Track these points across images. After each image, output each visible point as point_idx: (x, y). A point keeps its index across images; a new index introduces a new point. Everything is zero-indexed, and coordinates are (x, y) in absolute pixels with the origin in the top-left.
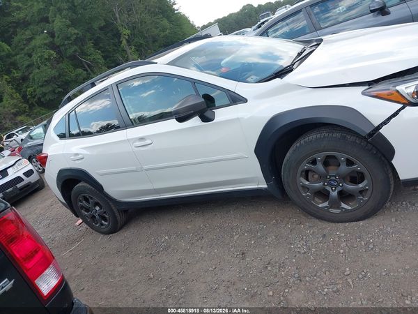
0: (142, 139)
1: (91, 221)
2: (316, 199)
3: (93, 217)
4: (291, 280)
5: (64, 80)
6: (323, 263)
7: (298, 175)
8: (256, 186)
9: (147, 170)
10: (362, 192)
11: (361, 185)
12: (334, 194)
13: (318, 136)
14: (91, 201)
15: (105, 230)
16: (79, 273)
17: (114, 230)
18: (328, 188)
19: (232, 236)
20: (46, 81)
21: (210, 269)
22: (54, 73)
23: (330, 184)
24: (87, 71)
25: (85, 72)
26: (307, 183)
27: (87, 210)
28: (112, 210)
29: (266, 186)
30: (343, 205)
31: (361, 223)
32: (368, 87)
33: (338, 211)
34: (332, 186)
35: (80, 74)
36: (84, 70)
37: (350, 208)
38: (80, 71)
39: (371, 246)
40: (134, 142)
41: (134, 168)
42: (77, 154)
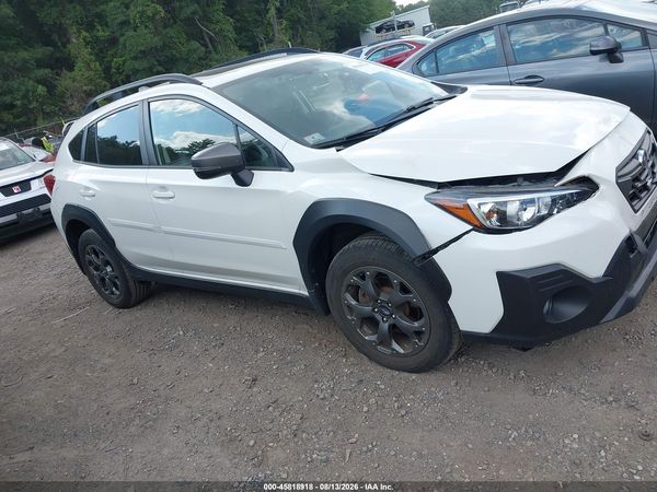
0: (163, 188)
1: (100, 284)
2: (365, 328)
3: (103, 280)
4: (285, 432)
5: (169, 54)
6: (335, 419)
7: (344, 289)
8: (297, 291)
9: (166, 233)
10: (419, 333)
11: (416, 324)
12: (385, 326)
13: (371, 242)
14: (101, 257)
15: (116, 301)
16: (57, 354)
17: (126, 304)
18: (378, 317)
19: (257, 352)
20: (141, 52)
21: (206, 390)
22: (157, 41)
23: (380, 312)
24: (207, 47)
25: (203, 49)
26: (354, 303)
27: (97, 269)
28: (124, 276)
29: (307, 294)
30: (395, 346)
31: (414, 376)
32: (435, 190)
33: (388, 351)
34: (384, 315)
35: (195, 51)
36: (202, 45)
37: (402, 351)
38: (195, 44)
39: (403, 412)
40: (154, 189)
41: (150, 226)
42: (88, 188)
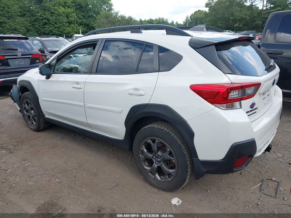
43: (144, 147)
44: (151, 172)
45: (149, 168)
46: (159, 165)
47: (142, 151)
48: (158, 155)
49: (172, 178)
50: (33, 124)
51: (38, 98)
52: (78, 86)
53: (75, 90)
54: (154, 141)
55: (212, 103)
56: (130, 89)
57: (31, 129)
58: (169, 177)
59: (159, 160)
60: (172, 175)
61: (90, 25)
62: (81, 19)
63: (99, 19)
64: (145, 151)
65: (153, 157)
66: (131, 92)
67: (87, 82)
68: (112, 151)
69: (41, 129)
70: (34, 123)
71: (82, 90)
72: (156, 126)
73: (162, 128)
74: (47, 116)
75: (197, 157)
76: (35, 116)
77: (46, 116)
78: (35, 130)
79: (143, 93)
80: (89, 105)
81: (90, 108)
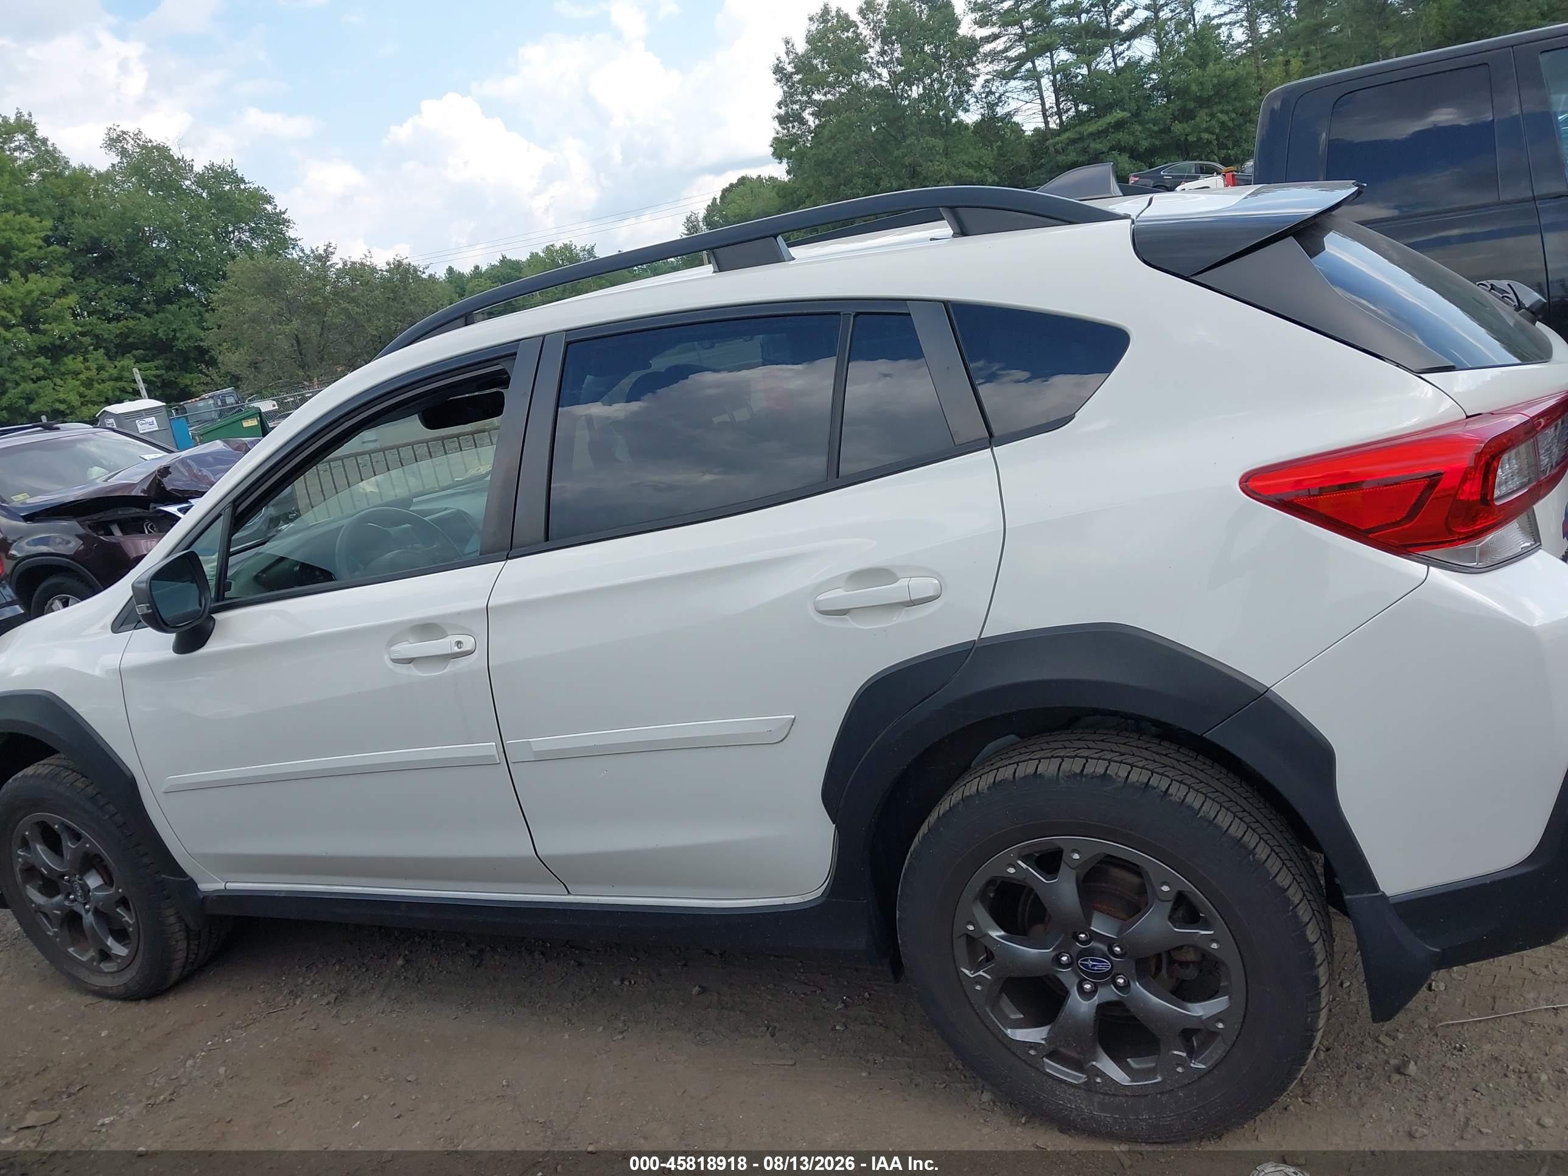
43: (981, 914)
44: (1054, 1055)
45: (1035, 1035)
46: (1107, 994)
47: (975, 944)
48: (1093, 936)
49: (1216, 1051)
50: (105, 955)
51: (131, 784)
52: (445, 645)
53: (414, 672)
54: (1049, 862)
55: (1402, 548)
56: (829, 584)
57: (103, 994)
58: (1192, 1053)
59: (1105, 966)
60: (1214, 1034)
61: (180, 345)
62: (118, 318)
63: (224, 302)
64: (996, 933)
65: (1057, 960)
66: (838, 595)
67: (503, 608)
68: (703, 990)
69: (175, 975)
70: (119, 950)
71: (477, 660)
72: (1049, 768)
73: (1096, 767)
74: (210, 884)
75: (1373, 885)
76: (123, 902)
77: (205, 886)
78: (130, 996)
79: (923, 586)
80: (541, 742)
81: (544, 758)
